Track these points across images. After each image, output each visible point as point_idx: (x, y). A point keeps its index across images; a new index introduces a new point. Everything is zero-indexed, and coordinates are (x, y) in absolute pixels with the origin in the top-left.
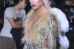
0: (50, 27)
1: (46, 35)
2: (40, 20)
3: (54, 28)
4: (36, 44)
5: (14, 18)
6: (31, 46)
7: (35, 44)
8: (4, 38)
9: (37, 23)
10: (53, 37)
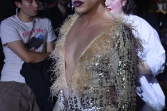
0: (121, 55)
1: (112, 74)
2: (95, 39)
3: (130, 56)
4: (88, 98)
5: (22, 41)
6: (76, 102)
7: (85, 98)
8: (10, 85)
9: (89, 46)
10: (128, 79)
